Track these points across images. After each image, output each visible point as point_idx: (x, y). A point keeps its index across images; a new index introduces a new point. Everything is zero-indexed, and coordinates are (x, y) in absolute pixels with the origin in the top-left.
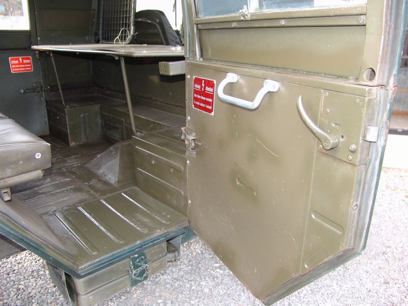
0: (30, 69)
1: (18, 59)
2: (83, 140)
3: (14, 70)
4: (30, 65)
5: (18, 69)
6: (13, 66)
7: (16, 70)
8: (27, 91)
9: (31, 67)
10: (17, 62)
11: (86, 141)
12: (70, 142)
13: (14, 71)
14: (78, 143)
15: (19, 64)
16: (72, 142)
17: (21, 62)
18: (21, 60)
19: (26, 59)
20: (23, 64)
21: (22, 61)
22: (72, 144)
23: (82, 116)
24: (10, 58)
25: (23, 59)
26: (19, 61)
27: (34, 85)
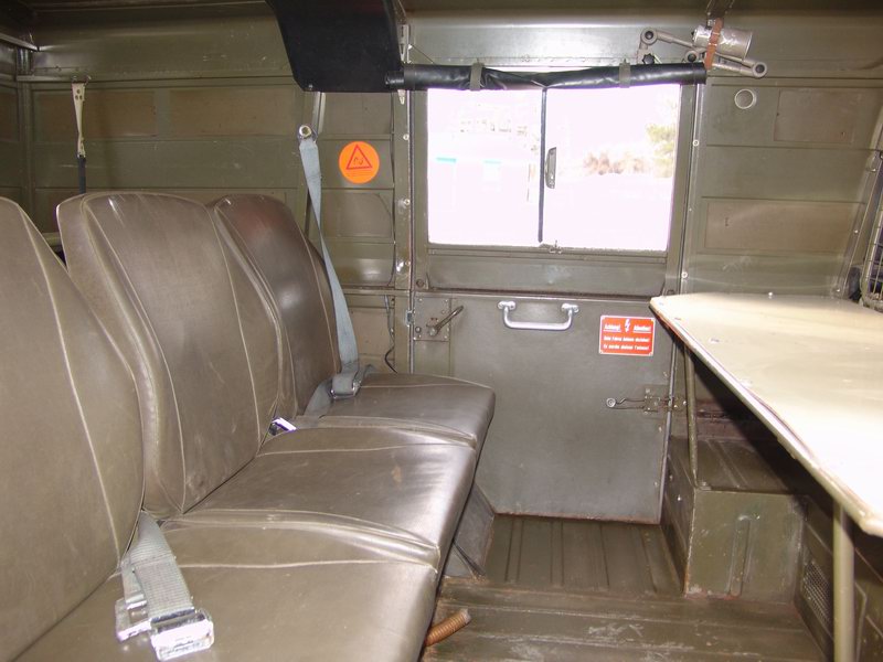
0: (646, 348)
1: (622, 322)
2: (729, 588)
3: (605, 346)
4: (647, 340)
5: (617, 347)
6: (607, 338)
7: (611, 347)
8: (626, 404)
9: (649, 344)
10: (617, 328)
11: (735, 593)
12: (687, 584)
13: (605, 350)
14: (710, 593)
15: (622, 334)
16: (692, 585)
17: (627, 330)
18: (627, 324)
19: (642, 323)
20: (631, 334)
21: (631, 328)
22: (693, 590)
23: (741, 518)
24: (603, 317)
25: (633, 323)
26: (623, 328)
27: (648, 391)
